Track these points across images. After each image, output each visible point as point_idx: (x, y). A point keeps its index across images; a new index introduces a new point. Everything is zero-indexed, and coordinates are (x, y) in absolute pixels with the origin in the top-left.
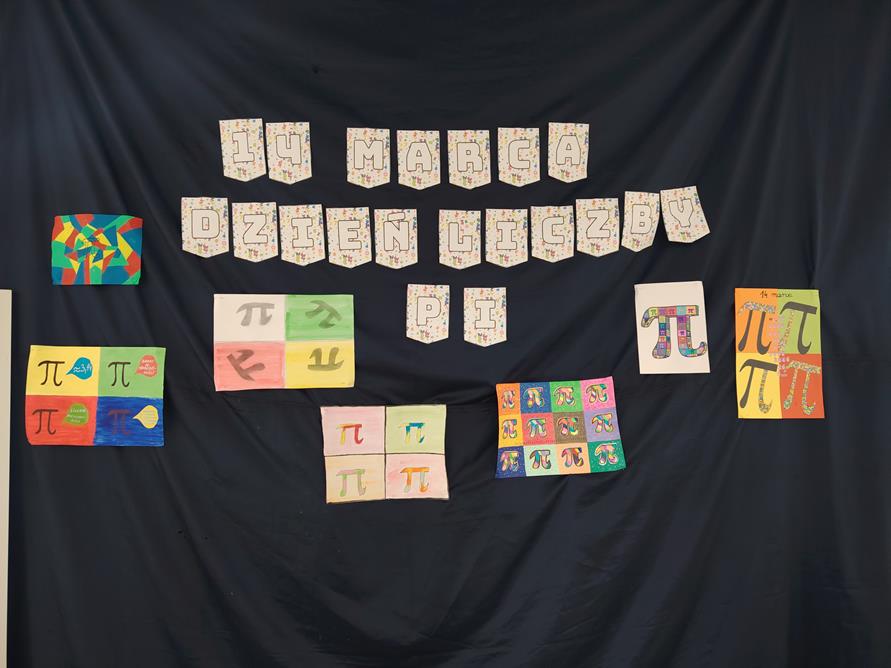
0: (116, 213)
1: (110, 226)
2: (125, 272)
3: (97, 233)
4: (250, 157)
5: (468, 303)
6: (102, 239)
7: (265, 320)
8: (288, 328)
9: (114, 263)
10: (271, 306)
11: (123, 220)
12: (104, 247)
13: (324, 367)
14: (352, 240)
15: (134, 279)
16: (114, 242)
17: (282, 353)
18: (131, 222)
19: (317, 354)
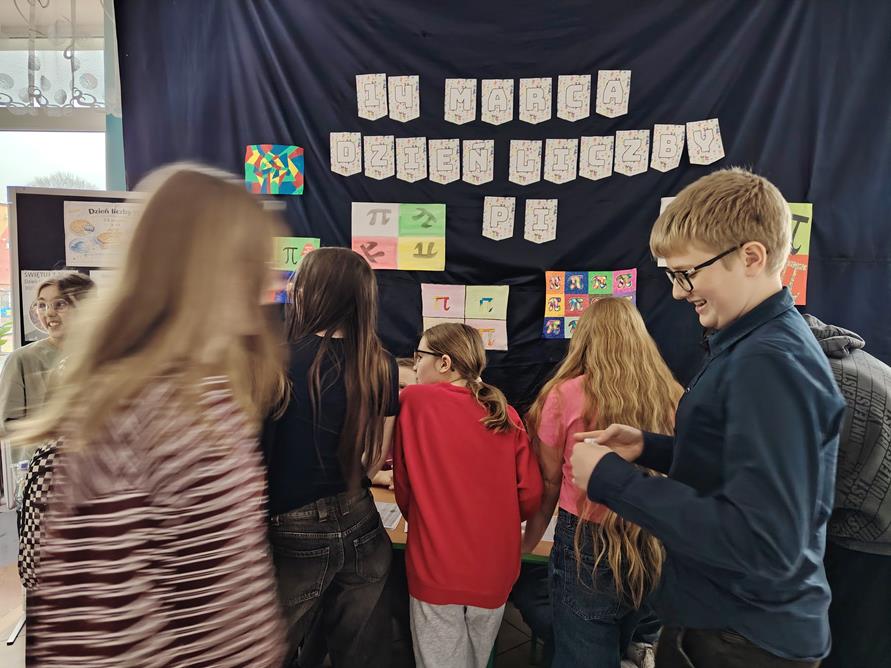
0: (286, 144)
1: (283, 153)
2: (294, 186)
3: (275, 158)
4: (377, 102)
5: (529, 211)
6: (279, 162)
7: (385, 221)
8: (400, 228)
9: (286, 179)
10: (389, 211)
11: (292, 149)
12: (279, 168)
13: (423, 256)
14: (447, 163)
15: (299, 191)
16: (286, 165)
17: (396, 245)
18: (297, 150)
19: (420, 246)
